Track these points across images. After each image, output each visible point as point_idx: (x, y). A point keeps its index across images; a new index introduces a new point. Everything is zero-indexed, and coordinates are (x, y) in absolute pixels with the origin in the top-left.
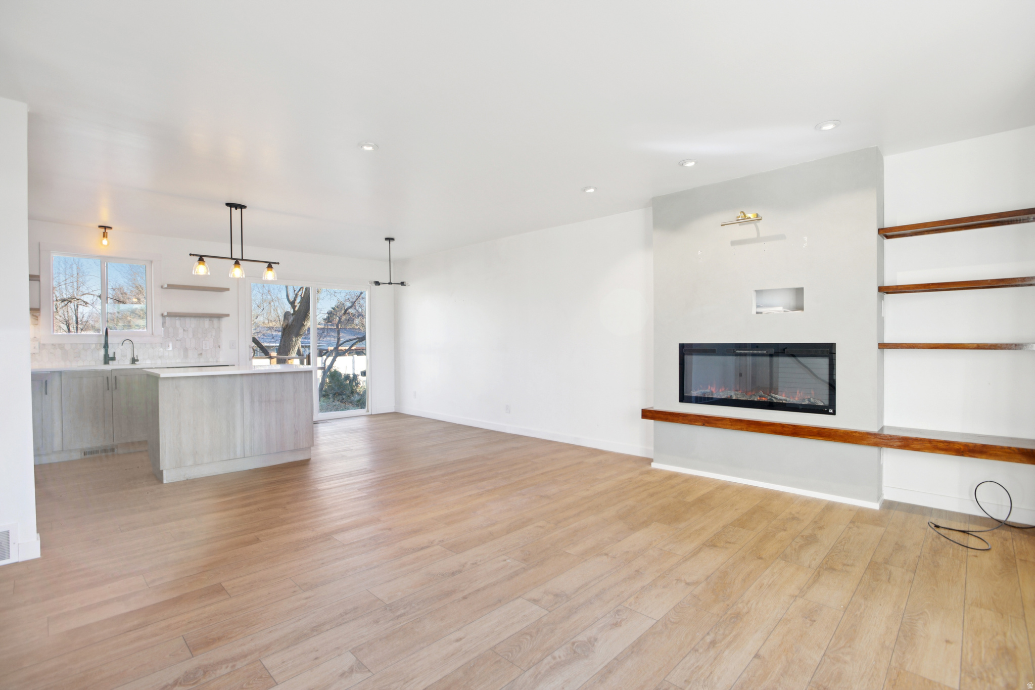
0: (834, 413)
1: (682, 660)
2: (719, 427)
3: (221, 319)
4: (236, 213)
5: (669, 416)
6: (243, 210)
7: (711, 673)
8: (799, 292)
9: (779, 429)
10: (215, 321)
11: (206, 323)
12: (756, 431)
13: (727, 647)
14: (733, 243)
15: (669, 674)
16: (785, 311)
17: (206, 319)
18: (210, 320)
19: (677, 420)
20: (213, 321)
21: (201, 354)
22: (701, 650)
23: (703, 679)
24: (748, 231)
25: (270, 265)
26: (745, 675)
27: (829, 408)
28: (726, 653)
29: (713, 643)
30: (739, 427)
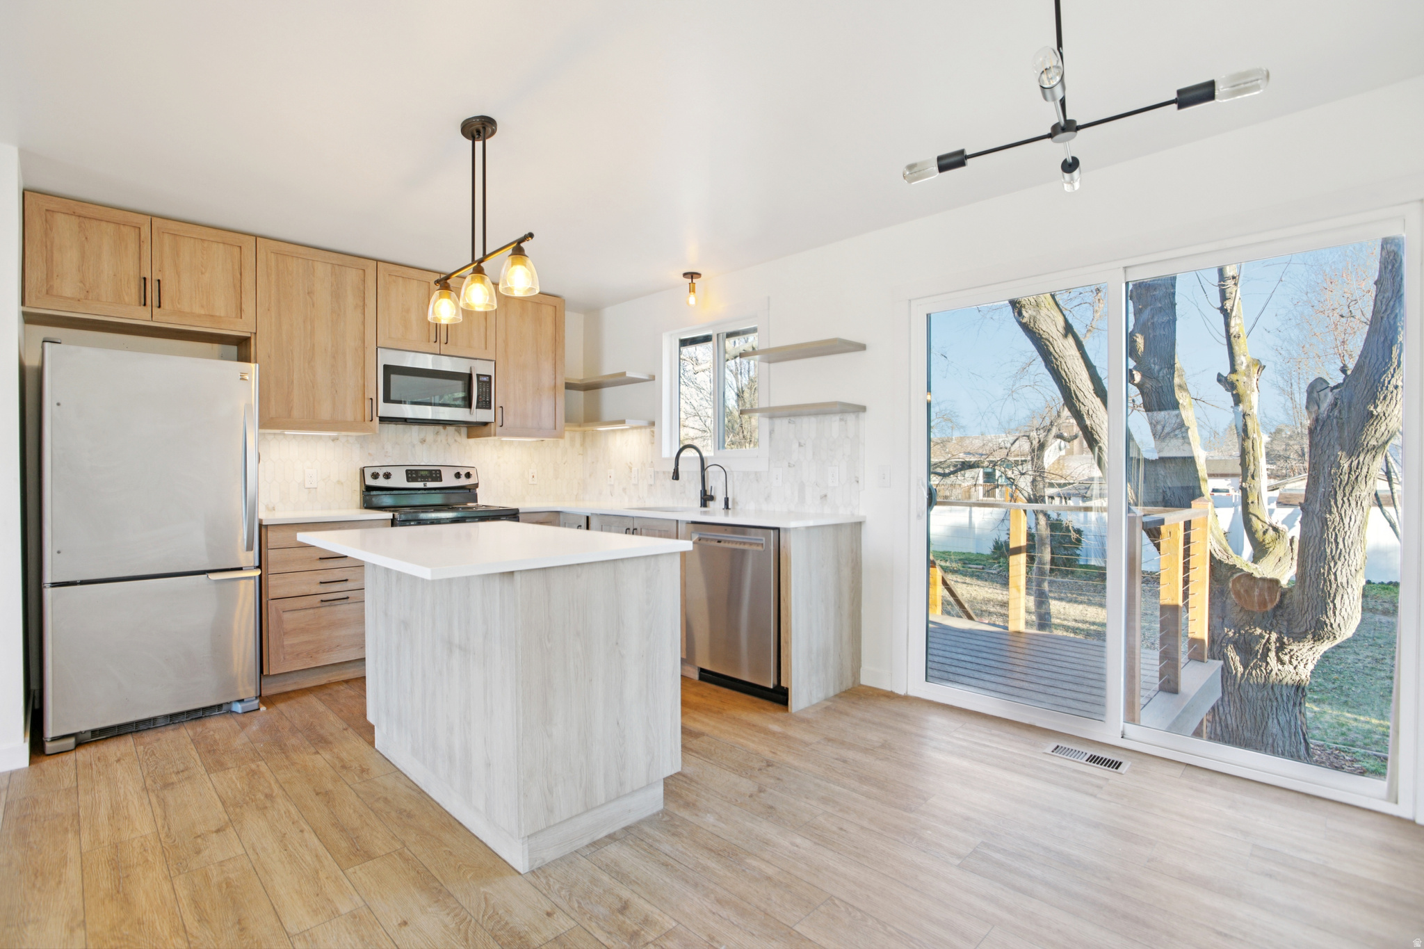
3: (861, 414)
10: (851, 418)
17: (834, 418)
20: (847, 419)
21: (826, 496)
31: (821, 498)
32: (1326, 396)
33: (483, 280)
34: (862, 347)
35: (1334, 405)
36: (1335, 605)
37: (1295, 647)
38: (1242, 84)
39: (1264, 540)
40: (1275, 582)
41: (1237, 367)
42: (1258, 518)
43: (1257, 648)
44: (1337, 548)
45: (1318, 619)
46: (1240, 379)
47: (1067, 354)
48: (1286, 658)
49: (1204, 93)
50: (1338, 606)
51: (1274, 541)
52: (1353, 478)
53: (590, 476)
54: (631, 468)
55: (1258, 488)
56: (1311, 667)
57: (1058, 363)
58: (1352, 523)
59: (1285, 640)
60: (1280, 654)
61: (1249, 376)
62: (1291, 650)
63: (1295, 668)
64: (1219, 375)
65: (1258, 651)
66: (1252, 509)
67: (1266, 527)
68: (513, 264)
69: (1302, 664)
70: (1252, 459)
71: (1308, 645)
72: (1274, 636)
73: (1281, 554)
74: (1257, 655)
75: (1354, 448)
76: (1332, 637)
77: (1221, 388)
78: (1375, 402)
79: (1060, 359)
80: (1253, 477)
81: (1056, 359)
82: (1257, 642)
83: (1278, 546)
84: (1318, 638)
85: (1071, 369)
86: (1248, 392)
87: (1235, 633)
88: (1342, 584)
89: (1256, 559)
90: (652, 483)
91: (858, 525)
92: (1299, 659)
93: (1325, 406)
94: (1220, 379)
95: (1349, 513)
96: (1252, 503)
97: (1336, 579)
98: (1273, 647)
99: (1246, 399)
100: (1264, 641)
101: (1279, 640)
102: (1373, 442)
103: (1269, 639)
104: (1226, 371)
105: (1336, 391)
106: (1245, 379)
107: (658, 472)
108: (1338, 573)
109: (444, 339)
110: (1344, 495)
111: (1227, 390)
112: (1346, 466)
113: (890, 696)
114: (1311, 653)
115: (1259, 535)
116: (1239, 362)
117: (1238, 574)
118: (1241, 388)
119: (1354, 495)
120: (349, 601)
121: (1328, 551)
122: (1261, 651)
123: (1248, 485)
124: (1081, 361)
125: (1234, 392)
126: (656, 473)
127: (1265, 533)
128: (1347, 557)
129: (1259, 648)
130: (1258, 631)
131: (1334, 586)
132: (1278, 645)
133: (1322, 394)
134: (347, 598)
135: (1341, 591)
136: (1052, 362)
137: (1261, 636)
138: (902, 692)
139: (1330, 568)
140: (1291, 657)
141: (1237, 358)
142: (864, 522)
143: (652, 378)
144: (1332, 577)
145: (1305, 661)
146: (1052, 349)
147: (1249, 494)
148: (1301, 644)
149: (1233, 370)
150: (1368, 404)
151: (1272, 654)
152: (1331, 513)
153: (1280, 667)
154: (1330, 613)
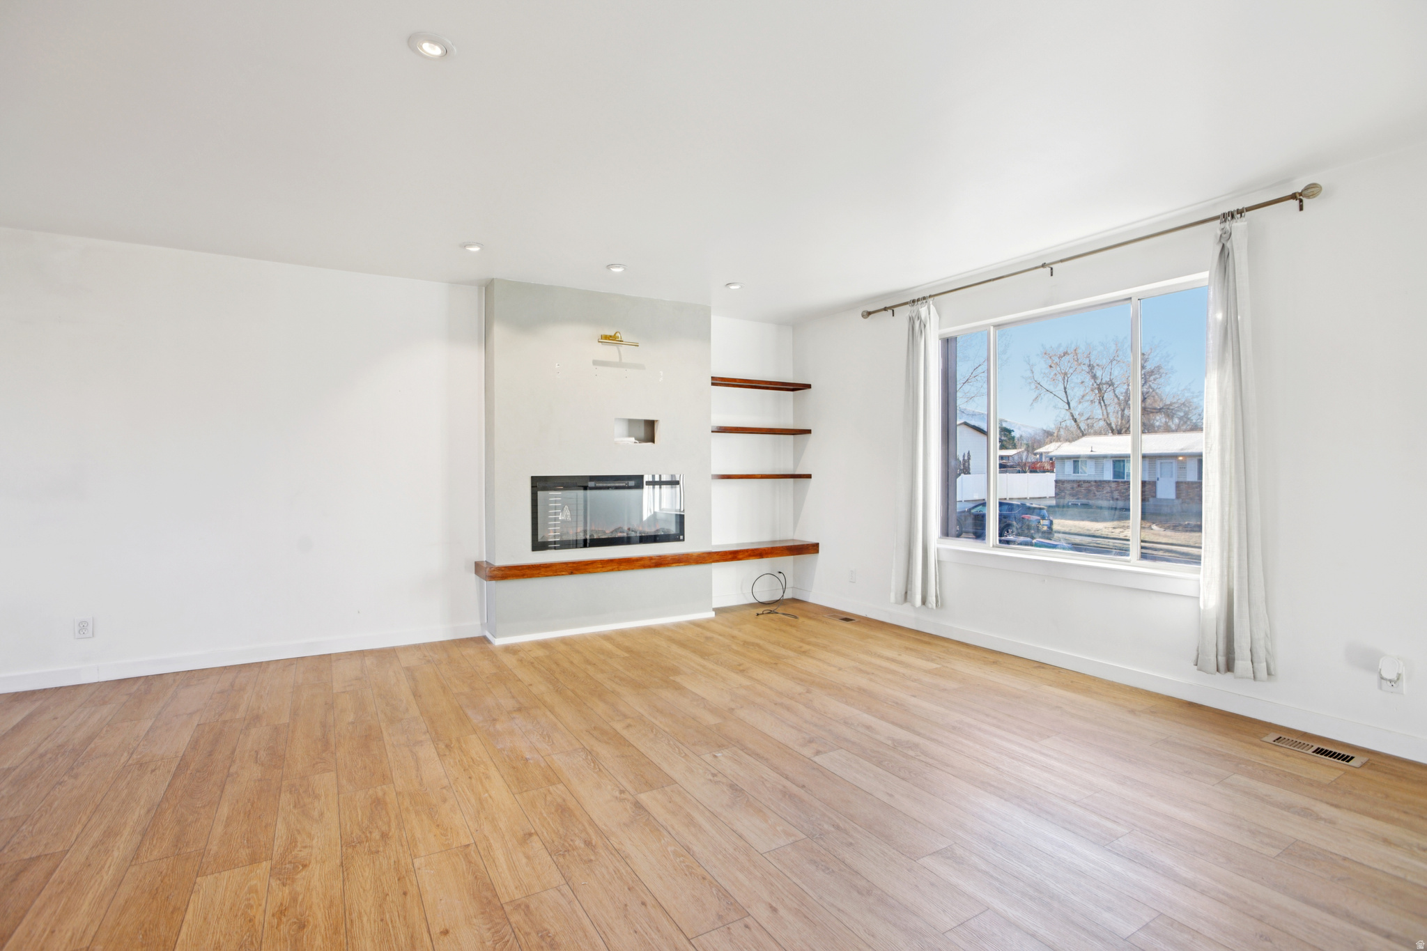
0: (683, 540)
2: (590, 572)
5: (527, 570)
8: (651, 425)
9: (647, 562)
12: (627, 569)
14: (595, 363)
16: (635, 443)
19: (538, 574)
24: (609, 352)
27: (678, 536)
30: (610, 568)
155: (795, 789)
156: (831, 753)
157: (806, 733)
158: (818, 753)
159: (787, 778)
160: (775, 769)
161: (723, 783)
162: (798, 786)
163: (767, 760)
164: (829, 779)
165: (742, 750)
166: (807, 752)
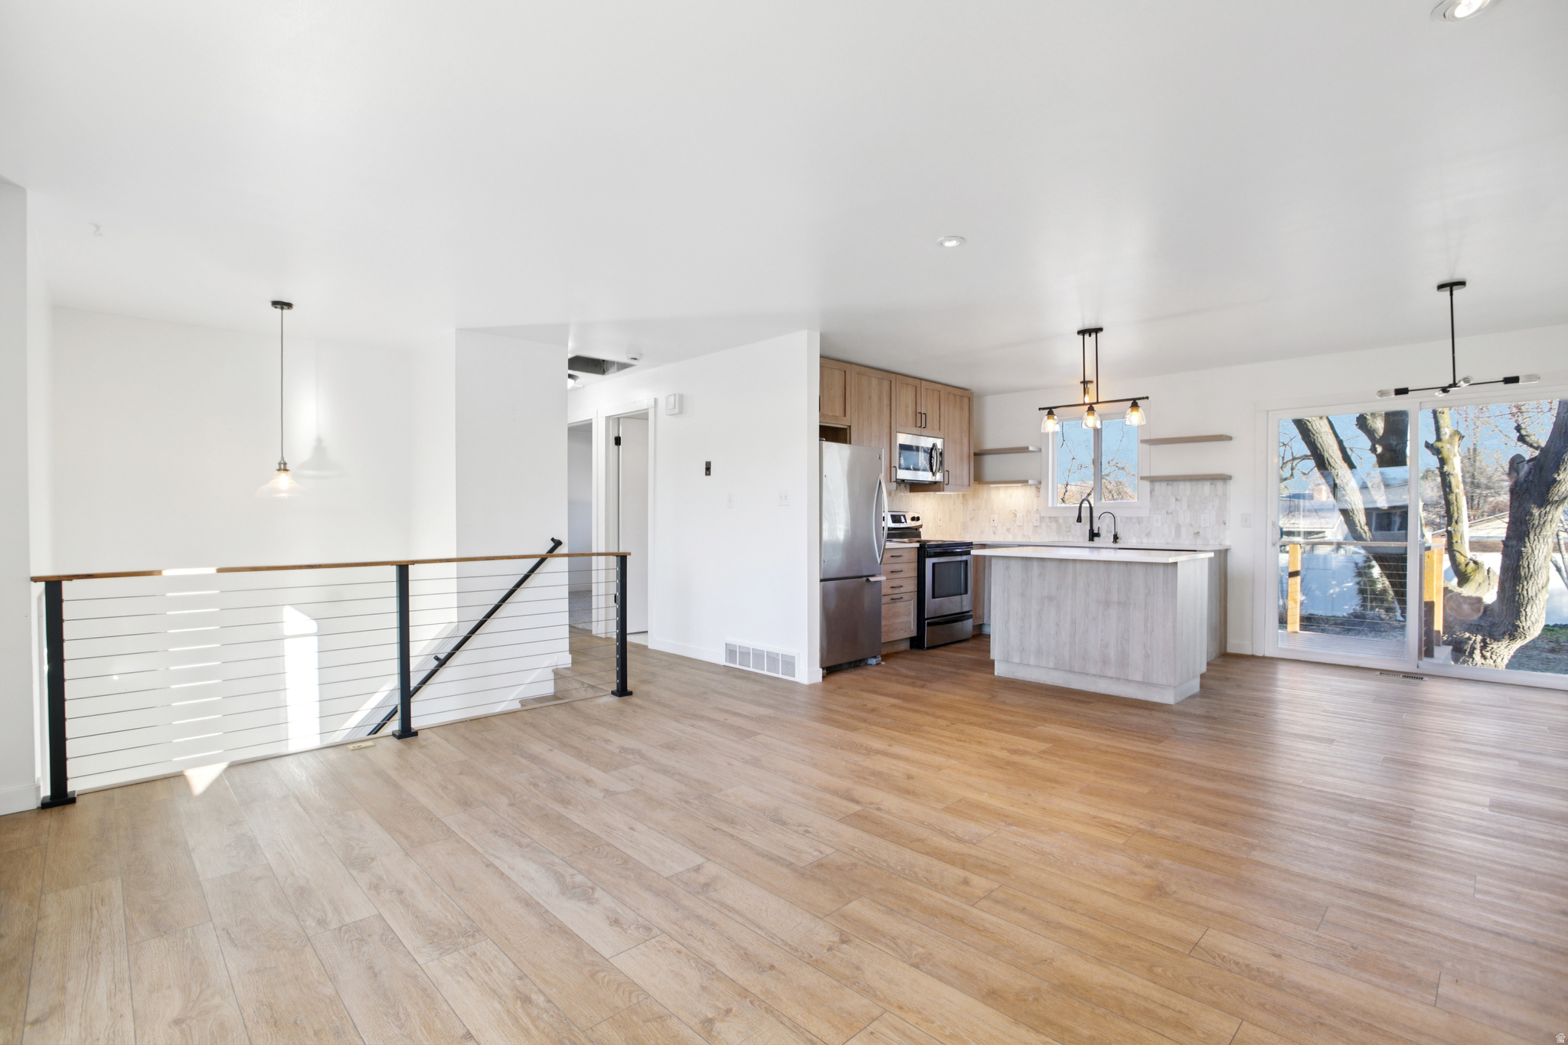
1: (512, 961)
3: (1228, 481)
4: (1090, 340)
6: (1098, 335)
7: (471, 978)
10: (1219, 484)
11: (1207, 487)
13: (508, 1011)
15: (494, 943)
17: (1205, 483)
18: (1211, 484)
20: (1216, 485)
21: (1198, 533)
22: (518, 982)
23: (468, 968)
25: (1135, 404)
26: (445, 1007)
28: (497, 1006)
29: (526, 1000)
31: (1195, 534)
32: (1523, 466)
33: (1093, 414)
34: (1230, 438)
35: (1529, 473)
36: (1526, 612)
37: (1495, 645)
38: (1531, 377)
39: (1466, 571)
40: (1479, 600)
41: (1442, 437)
42: (1462, 554)
43: (1465, 648)
44: (1529, 572)
45: (1514, 623)
46: (1446, 447)
47: (1323, 431)
48: (1488, 654)
49: (1514, 380)
50: (1529, 614)
51: (1475, 570)
52: (1542, 522)
53: (971, 520)
54: (1015, 515)
55: (1461, 531)
56: (1506, 661)
57: (1315, 437)
58: (1540, 554)
59: (1488, 640)
60: (1483, 652)
61: (1451, 444)
62: (1492, 648)
63: (1494, 662)
64: (1426, 442)
65: (1466, 650)
66: (1456, 547)
67: (1468, 561)
68: (1132, 411)
69: (1500, 659)
70: (1455, 508)
71: (1505, 642)
72: (1479, 638)
73: (1481, 581)
74: (1465, 653)
75: (1544, 501)
76: (1523, 637)
77: (1428, 452)
78: (1558, 472)
79: (1317, 435)
80: (1456, 522)
81: (1314, 435)
82: (1466, 643)
83: (1477, 575)
84: (1513, 638)
85: (1325, 442)
86: (1452, 456)
87: (1448, 637)
88: (1532, 597)
89: (1461, 584)
90: (1038, 524)
91: (1226, 551)
92: (1498, 655)
93: (1522, 473)
94: (1428, 446)
95: (1538, 547)
96: (1456, 542)
97: (1527, 594)
98: (1478, 646)
99: (1450, 462)
100: (1471, 642)
101: (1484, 641)
102: (1556, 498)
103: (1475, 640)
104: (1432, 440)
105: (1531, 463)
106: (1448, 446)
107: (1043, 517)
108: (1530, 590)
109: (923, 425)
110: (1535, 535)
111: (1433, 454)
112: (1537, 514)
113: (1253, 657)
114: (1507, 650)
115: (1462, 567)
116: (1443, 433)
117: (1451, 594)
118: (1445, 453)
119: (1542, 534)
120: (902, 600)
121: (1523, 574)
122: (1468, 650)
123: (1452, 529)
124: (1333, 435)
125: (1440, 456)
126: (1042, 519)
127: (1467, 565)
128: (1536, 577)
129: (1468, 648)
130: (1467, 635)
131: (1526, 599)
132: (1482, 644)
133: (1520, 465)
134: (901, 598)
135: (1531, 602)
136: (1310, 437)
137: (1469, 639)
138: (1260, 654)
139: (1523, 587)
140: (1492, 654)
141: (1442, 430)
142: (1229, 549)
143: (1040, 450)
144: (1525, 592)
145: (1502, 656)
146: (1310, 427)
147: (1454, 536)
148: (1500, 643)
149: (1439, 439)
150: (1553, 473)
151: (1477, 652)
152: (1525, 547)
153: (1483, 661)
154: (1523, 618)
155: (725, 827)
156: (681, 869)
157: (714, 901)
158: (698, 869)
159: (732, 836)
160: (745, 844)
161: (794, 825)
162: (720, 830)
163: (758, 854)
164: (689, 839)
165: (791, 864)
166: (711, 869)
